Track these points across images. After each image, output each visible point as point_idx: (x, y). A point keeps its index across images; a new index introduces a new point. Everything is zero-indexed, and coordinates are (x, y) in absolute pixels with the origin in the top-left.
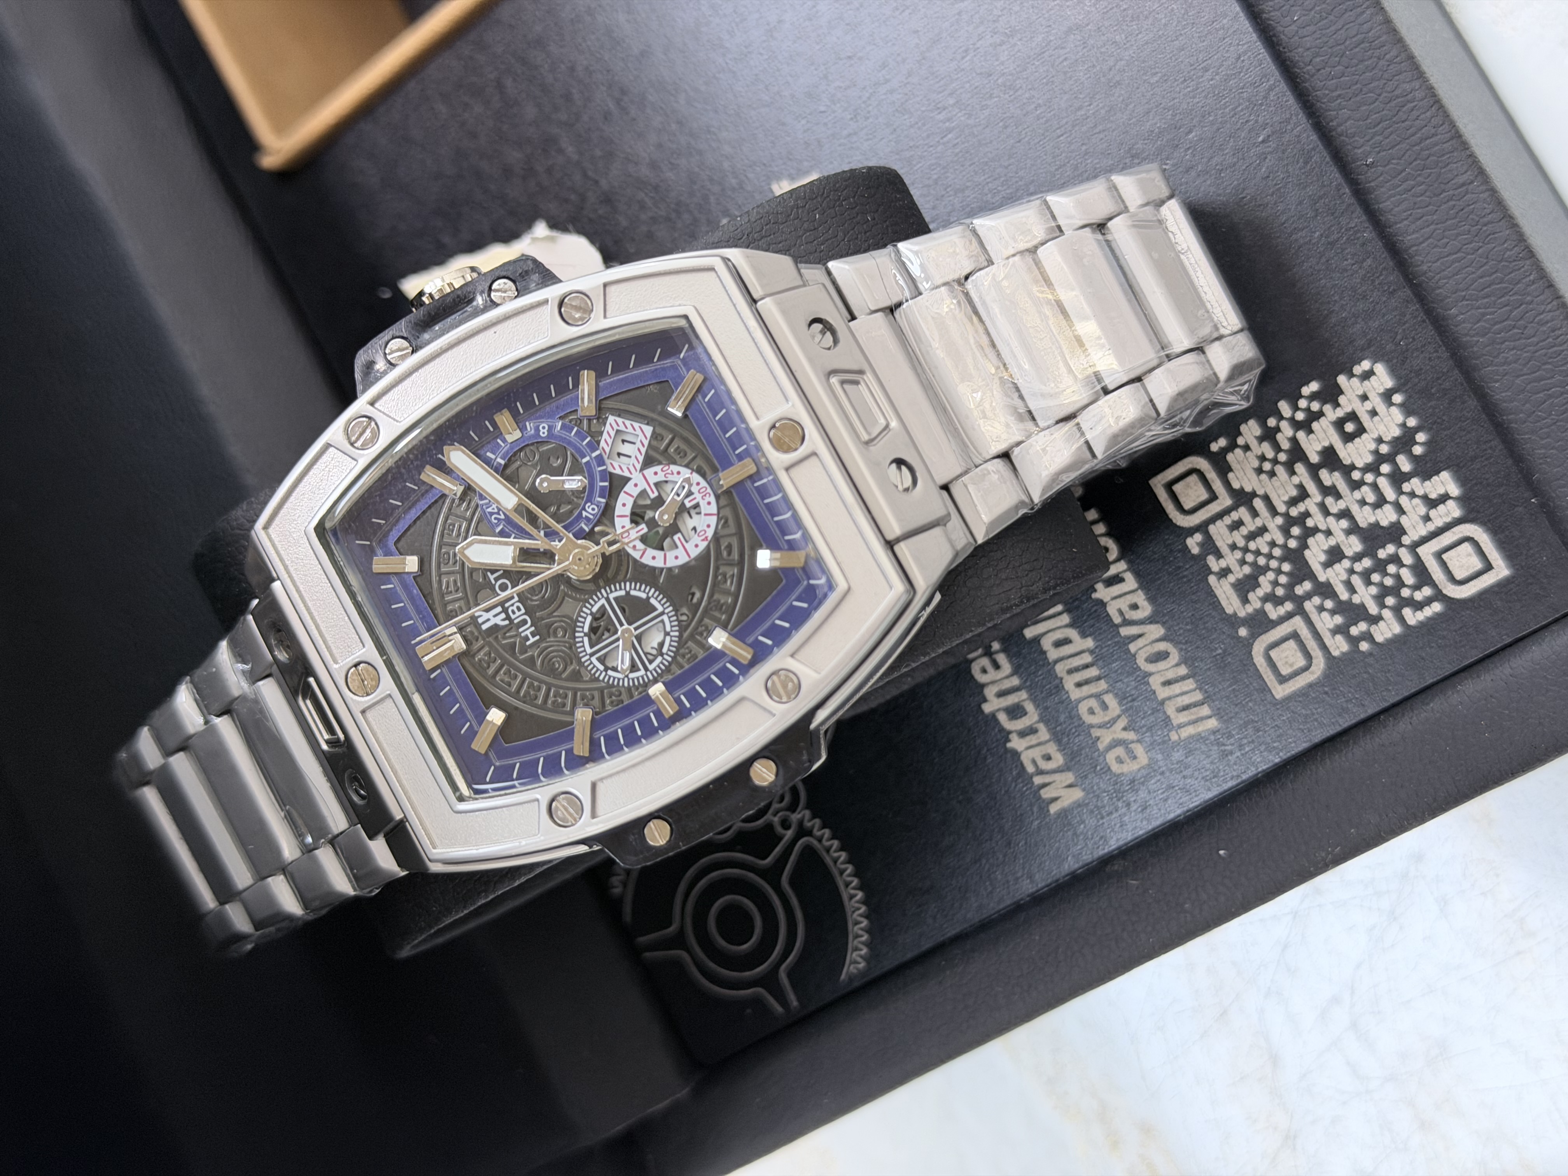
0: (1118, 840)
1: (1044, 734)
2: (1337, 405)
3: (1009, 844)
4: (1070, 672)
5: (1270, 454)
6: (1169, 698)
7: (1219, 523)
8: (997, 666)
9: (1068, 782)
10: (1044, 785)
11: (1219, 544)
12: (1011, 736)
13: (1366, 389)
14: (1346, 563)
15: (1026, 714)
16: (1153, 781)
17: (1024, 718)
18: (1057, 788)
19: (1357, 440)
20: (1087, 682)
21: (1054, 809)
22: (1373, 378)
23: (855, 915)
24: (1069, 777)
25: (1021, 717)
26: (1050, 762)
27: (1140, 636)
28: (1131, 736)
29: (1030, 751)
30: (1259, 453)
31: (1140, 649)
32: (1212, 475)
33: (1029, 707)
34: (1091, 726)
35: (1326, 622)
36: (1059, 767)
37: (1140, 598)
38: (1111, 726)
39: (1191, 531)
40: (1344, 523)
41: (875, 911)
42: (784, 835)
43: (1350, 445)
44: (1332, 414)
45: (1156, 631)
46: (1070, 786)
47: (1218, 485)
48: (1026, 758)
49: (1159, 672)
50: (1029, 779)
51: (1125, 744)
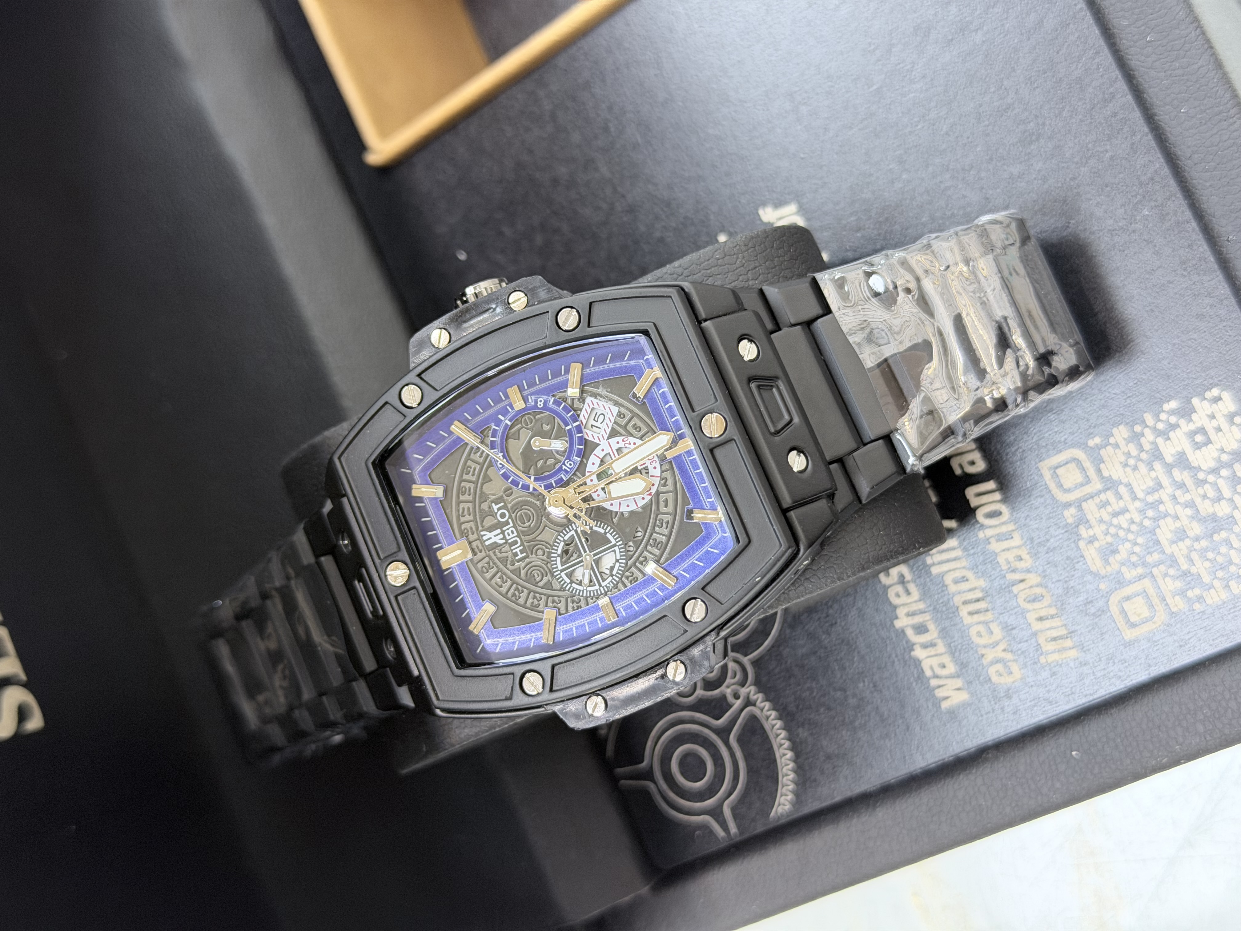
0: (992, 733)
1: (941, 648)
2: (1191, 420)
3: (908, 728)
4: (965, 603)
5: (1134, 452)
6: (1042, 631)
7: (1090, 501)
8: (908, 593)
9: (957, 687)
10: (939, 687)
11: (1089, 517)
12: (915, 647)
13: (1214, 411)
14: (1188, 542)
15: (928, 631)
16: (1023, 692)
17: (926, 634)
18: (948, 690)
19: (1204, 449)
20: (977, 612)
21: (945, 705)
22: (1220, 403)
23: (784, 770)
24: (959, 683)
25: (924, 633)
26: (944, 669)
27: (1022, 581)
28: (1009, 656)
29: (929, 659)
30: (1126, 451)
31: (1022, 591)
32: (1087, 464)
33: (931, 626)
34: (978, 646)
35: (1170, 585)
36: (951, 674)
37: (1024, 552)
38: (994, 647)
39: (1068, 505)
40: (1189, 511)
41: (800, 769)
42: (734, 704)
43: (1198, 451)
44: (1186, 427)
45: (1034, 578)
46: (958, 689)
47: (1092, 472)
48: (926, 666)
49: (1034, 610)
50: (927, 681)
51: (1004, 662)
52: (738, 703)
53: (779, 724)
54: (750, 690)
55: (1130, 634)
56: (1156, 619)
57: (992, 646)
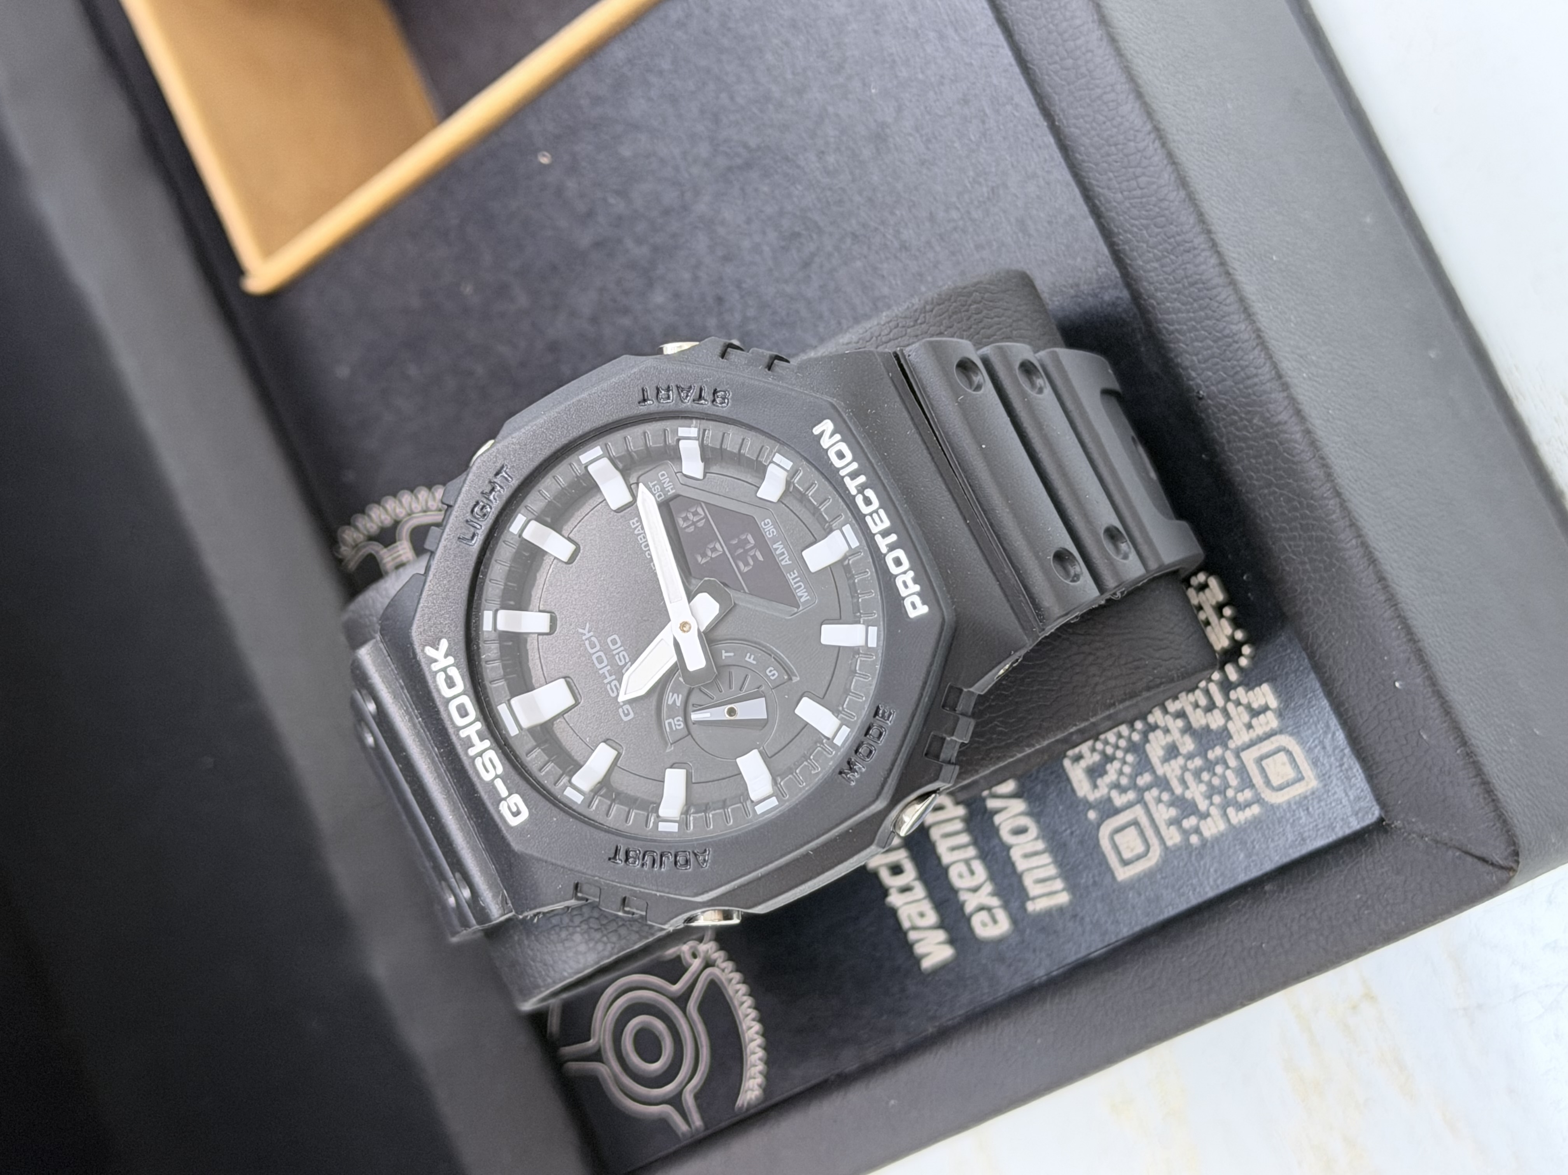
4: (943, 837)
6: (1028, 870)
9: (939, 940)
10: (919, 941)
12: (890, 892)
13: (1201, 600)
14: (1181, 761)
15: (904, 872)
17: (902, 876)
18: (928, 945)
20: (957, 848)
21: (924, 964)
22: (1207, 591)
23: (751, 1046)
25: (899, 874)
26: (923, 919)
27: (1004, 809)
29: (906, 907)
31: (1004, 822)
33: (908, 865)
34: (959, 890)
35: (1164, 813)
36: (931, 925)
38: (977, 891)
40: (1180, 723)
41: (770, 1045)
42: (690, 965)
45: (1019, 805)
46: (940, 943)
48: (903, 915)
49: (1019, 844)
50: (905, 934)
51: (989, 909)
55: (1123, 874)
56: (1150, 855)
57: (975, 890)
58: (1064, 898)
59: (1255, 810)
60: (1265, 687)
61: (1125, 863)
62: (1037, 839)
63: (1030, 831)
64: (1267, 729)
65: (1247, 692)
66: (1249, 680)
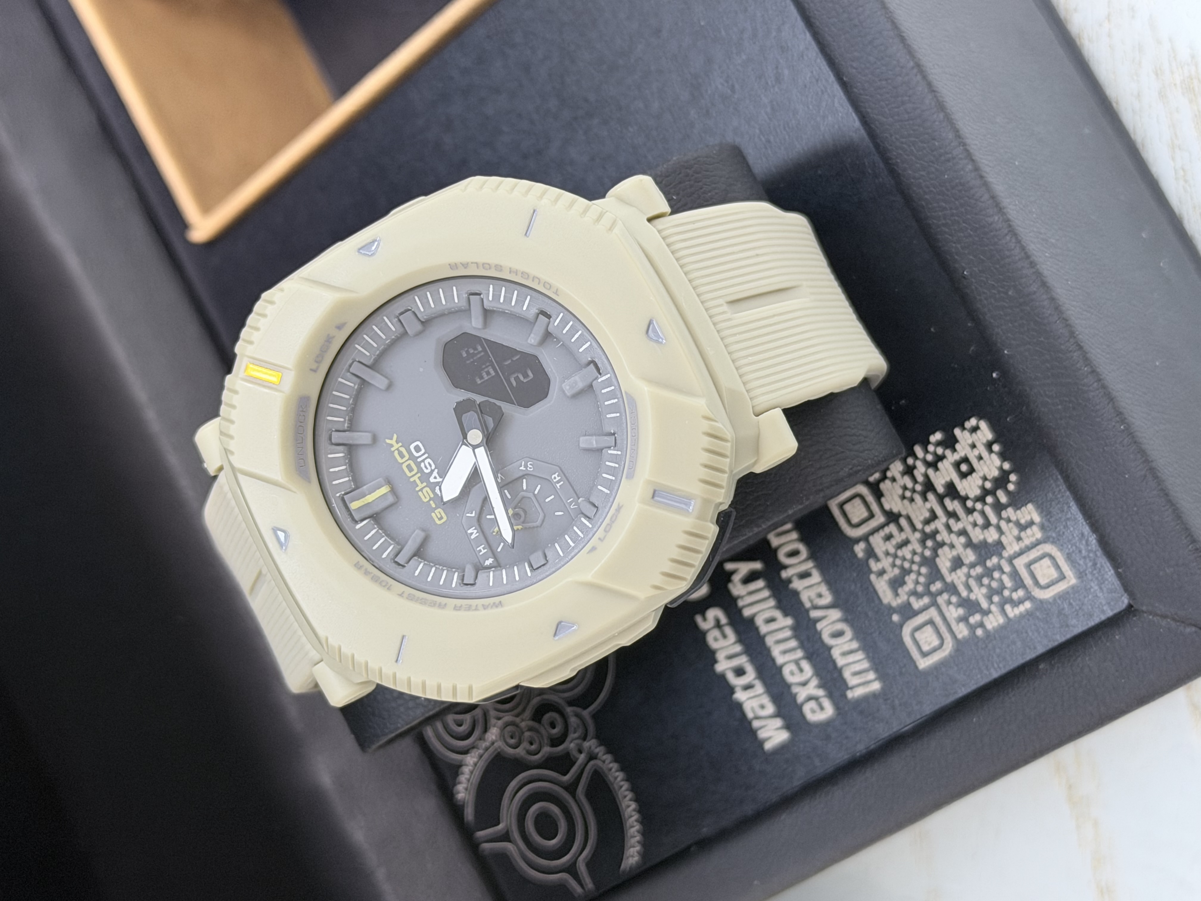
1: (759, 688)
2: (954, 450)
4: (779, 642)
5: (910, 485)
6: (846, 666)
7: (876, 535)
8: (725, 636)
9: (776, 726)
10: (761, 728)
11: (877, 551)
12: (735, 690)
13: (974, 440)
14: (965, 569)
15: (746, 673)
17: (745, 676)
18: (769, 731)
19: (969, 477)
20: (788, 651)
21: (768, 746)
22: (979, 432)
23: (630, 821)
24: (778, 722)
25: (742, 675)
26: (764, 710)
27: (824, 618)
28: (820, 692)
29: (750, 702)
30: (902, 484)
31: (824, 627)
32: (870, 499)
33: (750, 669)
34: (792, 684)
35: (954, 613)
36: (770, 714)
37: (823, 589)
38: (806, 684)
39: (857, 541)
40: (962, 539)
41: (645, 819)
42: (577, 759)
43: (964, 480)
44: (951, 457)
45: (835, 614)
46: (777, 729)
47: (875, 507)
48: (747, 708)
49: (837, 645)
50: (750, 723)
51: (816, 699)
52: (582, 758)
53: (620, 775)
54: (591, 744)
55: (923, 664)
56: (944, 647)
57: (804, 684)
58: (876, 686)
59: (1028, 605)
60: (1030, 506)
61: (925, 655)
62: (851, 640)
63: (846, 634)
64: (1033, 539)
65: (1015, 512)
66: (1016, 502)
